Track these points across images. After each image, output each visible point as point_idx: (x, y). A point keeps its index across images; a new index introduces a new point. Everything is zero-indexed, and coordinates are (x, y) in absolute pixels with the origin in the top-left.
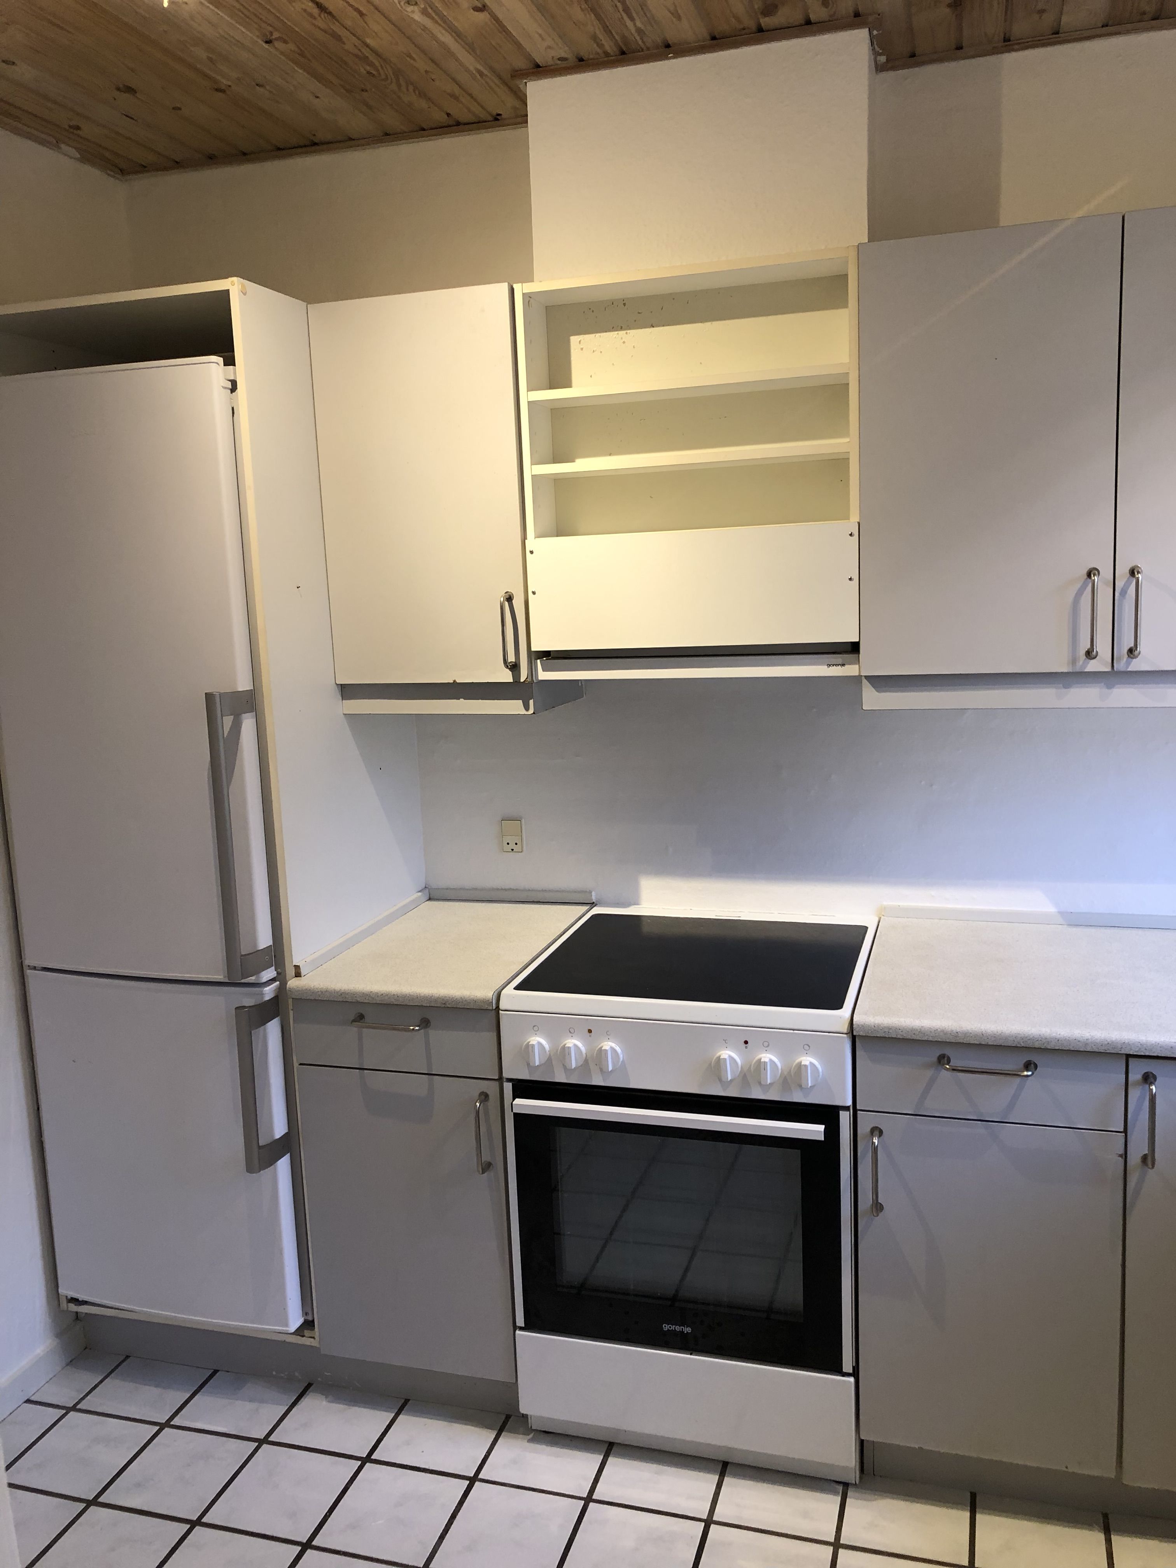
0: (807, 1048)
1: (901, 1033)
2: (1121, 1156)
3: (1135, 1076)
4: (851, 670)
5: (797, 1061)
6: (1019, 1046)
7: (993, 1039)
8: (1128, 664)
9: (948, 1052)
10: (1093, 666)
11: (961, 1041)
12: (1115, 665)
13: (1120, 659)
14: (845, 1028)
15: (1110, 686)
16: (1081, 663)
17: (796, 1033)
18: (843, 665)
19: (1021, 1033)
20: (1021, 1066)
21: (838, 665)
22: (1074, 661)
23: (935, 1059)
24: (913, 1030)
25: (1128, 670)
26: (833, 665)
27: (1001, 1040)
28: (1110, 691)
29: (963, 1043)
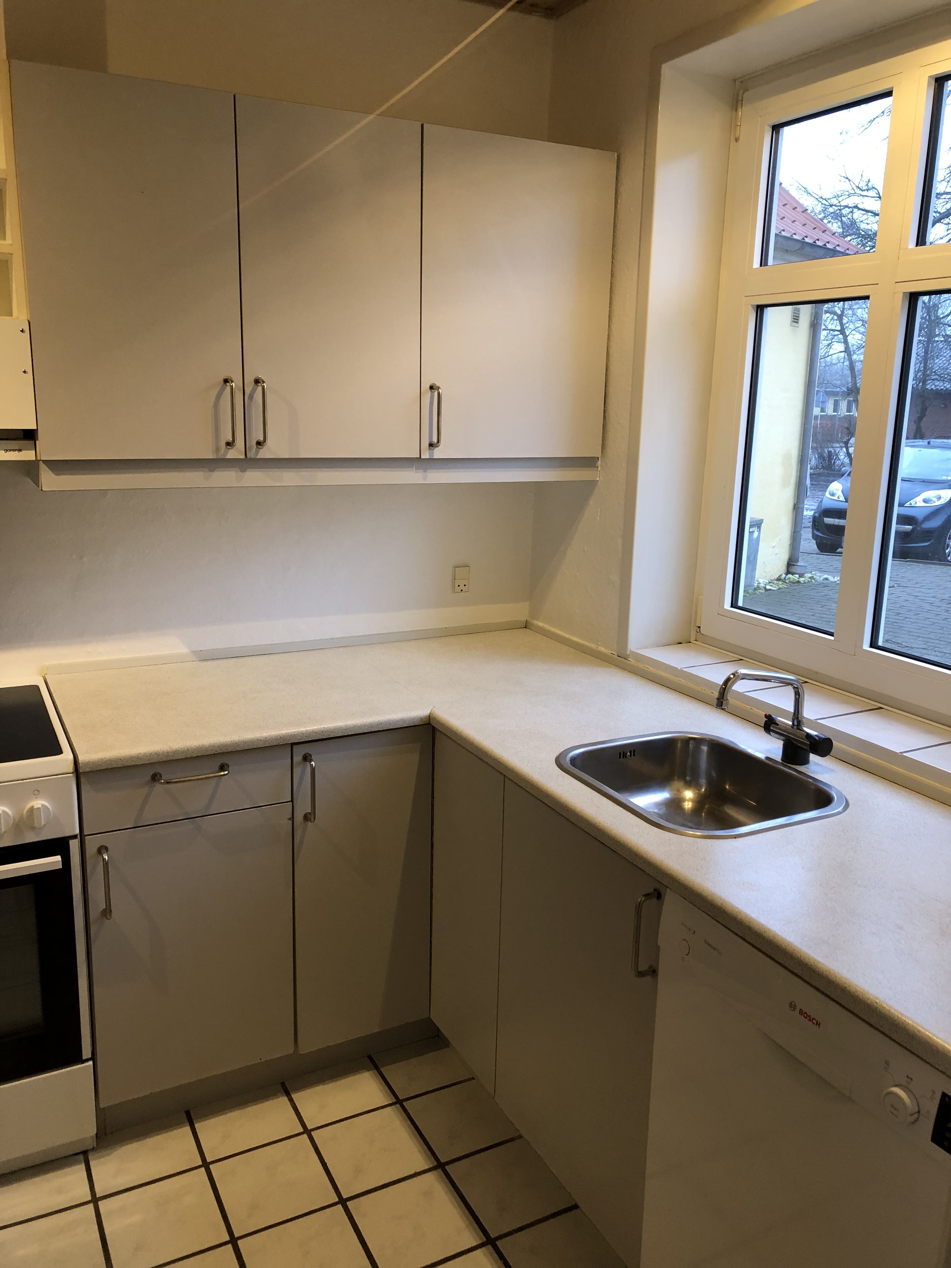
0: (37, 793)
1: (122, 763)
2: (289, 819)
3: (298, 758)
4: (28, 455)
5: (29, 806)
6: (216, 753)
7: (196, 752)
8: (257, 453)
9: (158, 769)
10: (232, 454)
11: (172, 758)
12: (247, 453)
13: (251, 449)
14: (71, 768)
15: (243, 470)
16: (222, 452)
17: (25, 782)
18: (20, 450)
19: (218, 743)
20: (217, 768)
21: (16, 450)
22: (217, 450)
23: (149, 778)
24: (131, 758)
25: (258, 457)
26: (10, 450)
27: (202, 752)
28: (243, 473)
29: (173, 760)
